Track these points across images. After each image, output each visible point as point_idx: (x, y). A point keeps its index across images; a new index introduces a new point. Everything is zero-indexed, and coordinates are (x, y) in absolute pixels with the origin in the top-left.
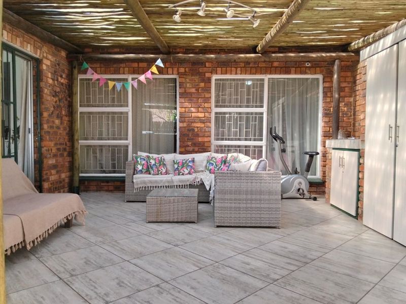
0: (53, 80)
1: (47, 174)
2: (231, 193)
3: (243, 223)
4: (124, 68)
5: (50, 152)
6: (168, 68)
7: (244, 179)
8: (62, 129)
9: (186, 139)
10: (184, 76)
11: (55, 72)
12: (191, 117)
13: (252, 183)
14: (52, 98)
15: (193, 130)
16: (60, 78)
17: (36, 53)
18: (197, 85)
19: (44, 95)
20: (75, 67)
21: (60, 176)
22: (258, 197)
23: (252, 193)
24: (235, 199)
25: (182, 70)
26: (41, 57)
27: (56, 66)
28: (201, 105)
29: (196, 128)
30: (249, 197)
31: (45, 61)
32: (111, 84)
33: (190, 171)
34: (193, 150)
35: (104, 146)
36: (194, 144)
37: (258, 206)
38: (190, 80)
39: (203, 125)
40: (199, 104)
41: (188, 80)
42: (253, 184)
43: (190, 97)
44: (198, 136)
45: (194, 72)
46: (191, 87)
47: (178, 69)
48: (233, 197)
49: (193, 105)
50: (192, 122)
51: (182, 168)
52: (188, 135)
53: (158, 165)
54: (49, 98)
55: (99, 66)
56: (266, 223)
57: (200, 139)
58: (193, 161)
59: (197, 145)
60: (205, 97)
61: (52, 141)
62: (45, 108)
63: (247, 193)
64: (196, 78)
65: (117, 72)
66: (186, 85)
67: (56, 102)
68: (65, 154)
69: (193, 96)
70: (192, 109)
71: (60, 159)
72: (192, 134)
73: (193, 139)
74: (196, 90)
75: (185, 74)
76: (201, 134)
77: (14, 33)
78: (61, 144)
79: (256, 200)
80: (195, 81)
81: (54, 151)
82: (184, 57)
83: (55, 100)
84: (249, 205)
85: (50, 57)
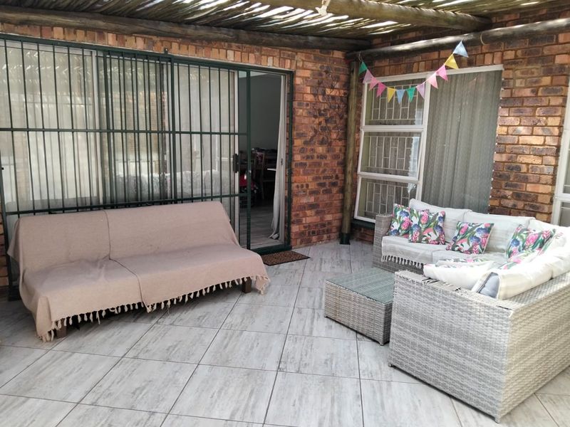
0: (315, 95)
1: (297, 215)
2: (416, 318)
3: (430, 379)
4: (419, 62)
5: (305, 188)
6: (484, 54)
7: (439, 302)
8: (329, 158)
9: (503, 183)
10: (513, 66)
11: (319, 83)
12: (518, 144)
13: (453, 313)
14: (313, 119)
15: (519, 169)
16: (328, 91)
17: (284, 66)
18: (536, 82)
19: (296, 118)
20: (353, 71)
21: (322, 219)
22: (461, 344)
23: (450, 331)
24: (421, 333)
25: (510, 55)
26: (293, 69)
27: (321, 75)
28: (539, 121)
29: (524, 165)
30: (445, 337)
31: (300, 73)
32: (391, 92)
33: (471, 248)
34: (515, 205)
35: (389, 182)
36: (517, 196)
37: (461, 361)
38: (522, 73)
39: (538, 161)
40: (535, 119)
41: (518, 73)
42: (455, 317)
43: (519, 105)
44: (526, 180)
45: (533, 57)
46: (523, 85)
47: (503, 54)
48: (419, 326)
49: (525, 121)
50: (517, 154)
51: (462, 238)
52: (508, 177)
53: (423, 227)
54: (306, 121)
55: (387, 64)
56: (471, 399)
57: (530, 188)
58: (488, 230)
59: (523, 197)
60: (548, 106)
61: (308, 174)
62: (298, 134)
63: (442, 328)
64: (536, 69)
65: (409, 70)
66: (515, 83)
67: (320, 123)
68: (335, 190)
69: (524, 104)
70: (521, 129)
71: (324, 198)
72: (516, 177)
73: (515, 186)
74: (533, 91)
75: (514, 62)
76: (532, 177)
77: (245, 50)
78: (325, 178)
79: (457, 348)
80: (533, 73)
81: (313, 186)
82: (502, 33)
83: (317, 121)
84: (444, 353)
85: (310, 65)
